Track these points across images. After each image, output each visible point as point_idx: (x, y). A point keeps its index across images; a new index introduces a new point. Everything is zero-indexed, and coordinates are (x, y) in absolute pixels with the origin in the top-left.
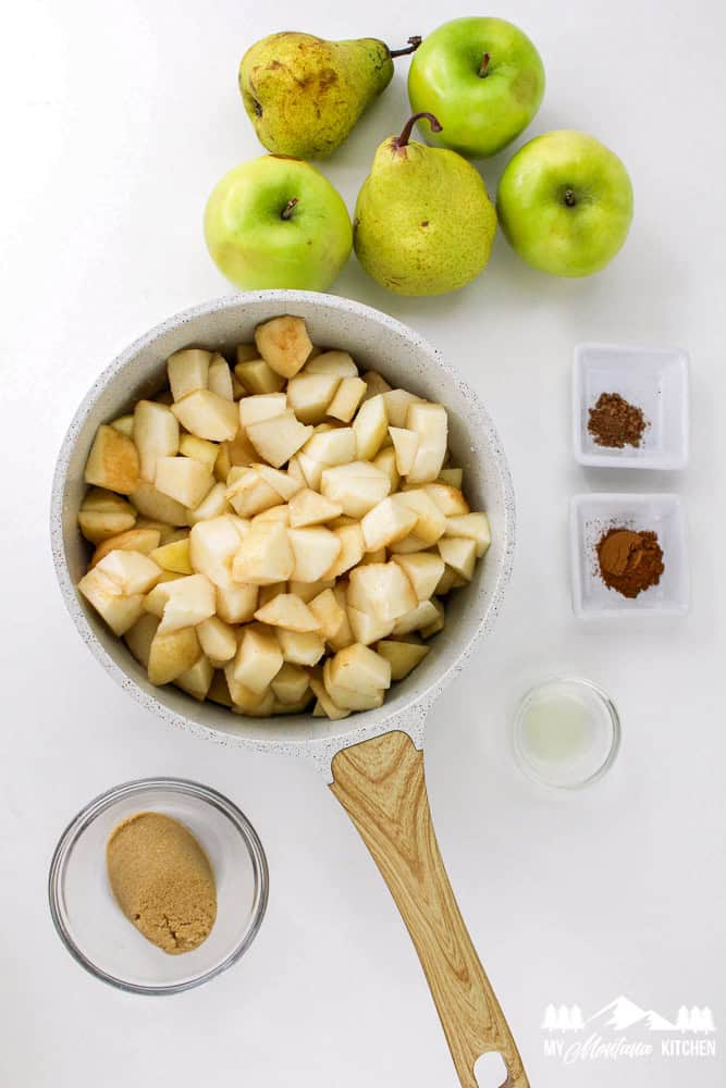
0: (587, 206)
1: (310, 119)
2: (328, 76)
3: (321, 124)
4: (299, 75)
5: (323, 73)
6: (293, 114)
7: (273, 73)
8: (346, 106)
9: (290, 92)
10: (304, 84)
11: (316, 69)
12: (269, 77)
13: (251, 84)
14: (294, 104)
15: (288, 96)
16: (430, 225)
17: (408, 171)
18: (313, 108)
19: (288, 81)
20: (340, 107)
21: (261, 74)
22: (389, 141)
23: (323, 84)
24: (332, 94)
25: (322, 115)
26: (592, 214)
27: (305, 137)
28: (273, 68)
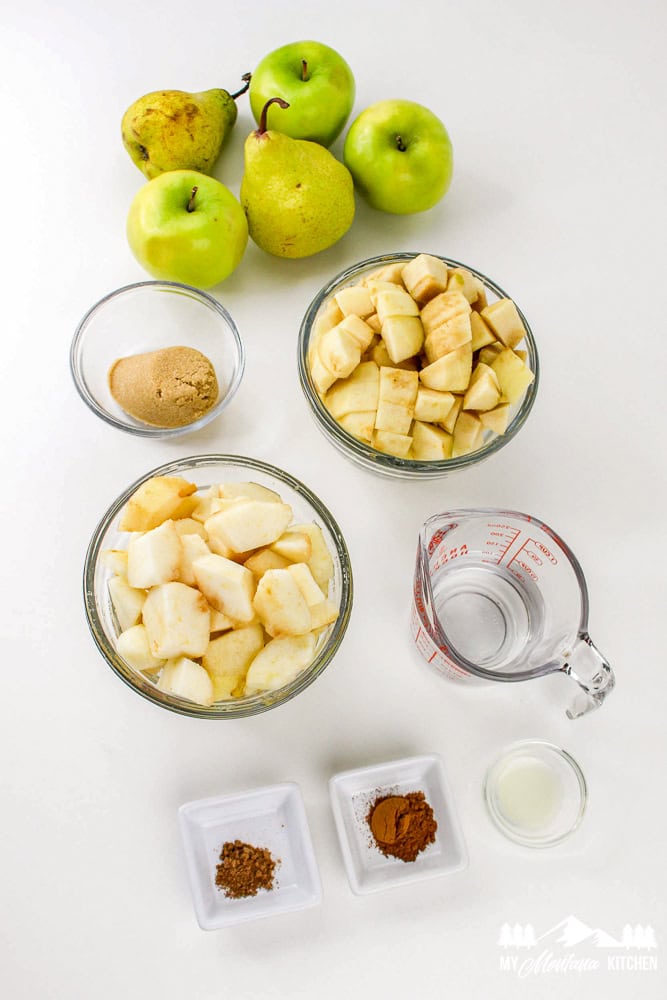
0: (415, 145)
1: (187, 144)
2: (191, 109)
3: (196, 144)
4: (169, 113)
5: (186, 108)
6: (172, 143)
7: (149, 117)
8: (209, 128)
9: (166, 127)
10: (175, 118)
11: (180, 106)
12: (147, 121)
13: (135, 132)
14: (172, 134)
15: (166, 130)
16: (302, 185)
17: (273, 148)
18: (187, 134)
19: (163, 119)
20: (207, 130)
21: (141, 121)
22: (252, 134)
23: (189, 115)
24: (198, 121)
25: (196, 137)
26: (422, 149)
27: (186, 159)
28: (148, 114)
